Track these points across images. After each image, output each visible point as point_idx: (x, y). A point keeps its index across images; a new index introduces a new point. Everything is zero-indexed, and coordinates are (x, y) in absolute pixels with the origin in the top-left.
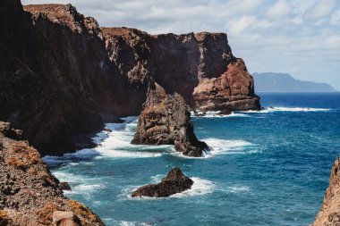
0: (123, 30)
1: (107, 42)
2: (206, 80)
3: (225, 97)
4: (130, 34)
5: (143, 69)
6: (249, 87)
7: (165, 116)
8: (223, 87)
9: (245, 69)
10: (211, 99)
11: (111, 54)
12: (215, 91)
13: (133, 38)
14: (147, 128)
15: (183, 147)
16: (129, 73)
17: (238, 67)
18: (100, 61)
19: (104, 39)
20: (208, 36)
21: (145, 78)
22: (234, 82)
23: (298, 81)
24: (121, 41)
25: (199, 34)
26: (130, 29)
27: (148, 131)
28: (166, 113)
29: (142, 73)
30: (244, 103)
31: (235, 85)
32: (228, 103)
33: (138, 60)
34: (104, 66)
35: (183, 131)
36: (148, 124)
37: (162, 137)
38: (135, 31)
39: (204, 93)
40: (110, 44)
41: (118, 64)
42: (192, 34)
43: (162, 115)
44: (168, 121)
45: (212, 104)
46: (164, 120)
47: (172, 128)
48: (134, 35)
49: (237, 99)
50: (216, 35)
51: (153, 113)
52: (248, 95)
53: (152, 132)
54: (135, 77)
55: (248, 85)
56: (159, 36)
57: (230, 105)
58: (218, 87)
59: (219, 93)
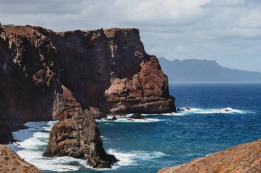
0: (27, 29)
1: (10, 43)
2: (117, 80)
3: (137, 98)
4: (35, 34)
5: (49, 70)
6: (163, 88)
7: (75, 130)
8: (134, 88)
9: (159, 68)
10: (122, 101)
11: (15, 55)
12: (126, 92)
13: (38, 38)
14: (58, 142)
15: (93, 161)
16: (34, 76)
17: (151, 65)
18: (3, 64)
19: (7, 39)
20: (119, 32)
21: (51, 81)
22: (146, 82)
23: (226, 69)
24: (25, 42)
25: (109, 31)
26: (35, 28)
27: (60, 144)
28: (77, 128)
29: (48, 75)
30: (158, 105)
31: (147, 86)
32: (140, 105)
33: (44, 61)
34: (7, 68)
35: (92, 146)
36: (59, 138)
37: (74, 150)
38: (41, 30)
39: (114, 94)
40: (13, 44)
41: (23, 67)
42: (102, 31)
43: (72, 129)
44: (78, 135)
45: (123, 107)
46: (75, 134)
47: (82, 142)
48: (39, 34)
49: (150, 101)
50: (127, 31)
51: (64, 127)
52: (162, 96)
53: (64, 145)
54: (41, 80)
55: (162, 85)
56: (66, 33)
57: (143, 107)
58: (130, 87)
59: (131, 95)
